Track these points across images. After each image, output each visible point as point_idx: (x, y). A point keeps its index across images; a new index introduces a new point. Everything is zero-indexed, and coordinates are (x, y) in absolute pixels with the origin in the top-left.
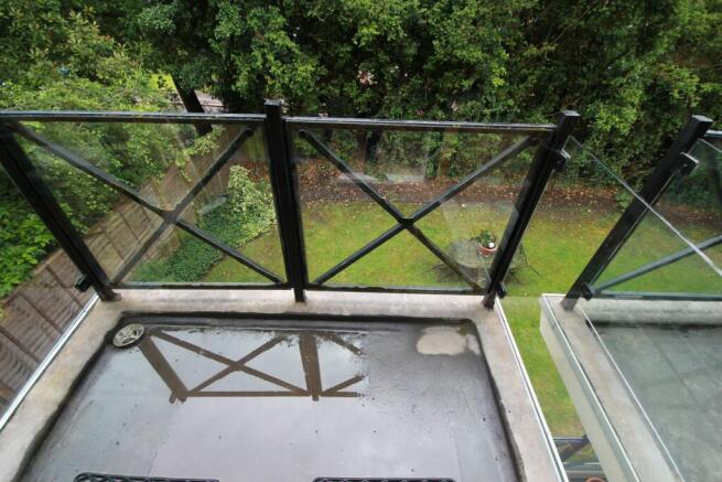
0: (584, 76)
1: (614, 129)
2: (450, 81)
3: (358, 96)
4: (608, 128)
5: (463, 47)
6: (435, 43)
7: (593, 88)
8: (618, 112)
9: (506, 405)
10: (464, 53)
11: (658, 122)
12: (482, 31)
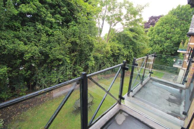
0: (83, 57)
1: (93, 65)
2: (56, 63)
3: (25, 74)
4: (91, 65)
5: (58, 56)
6: (50, 56)
7: (85, 59)
8: (91, 62)
9: (143, 121)
10: (59, 57)
11: (97, 62)
12: (62, 52)
